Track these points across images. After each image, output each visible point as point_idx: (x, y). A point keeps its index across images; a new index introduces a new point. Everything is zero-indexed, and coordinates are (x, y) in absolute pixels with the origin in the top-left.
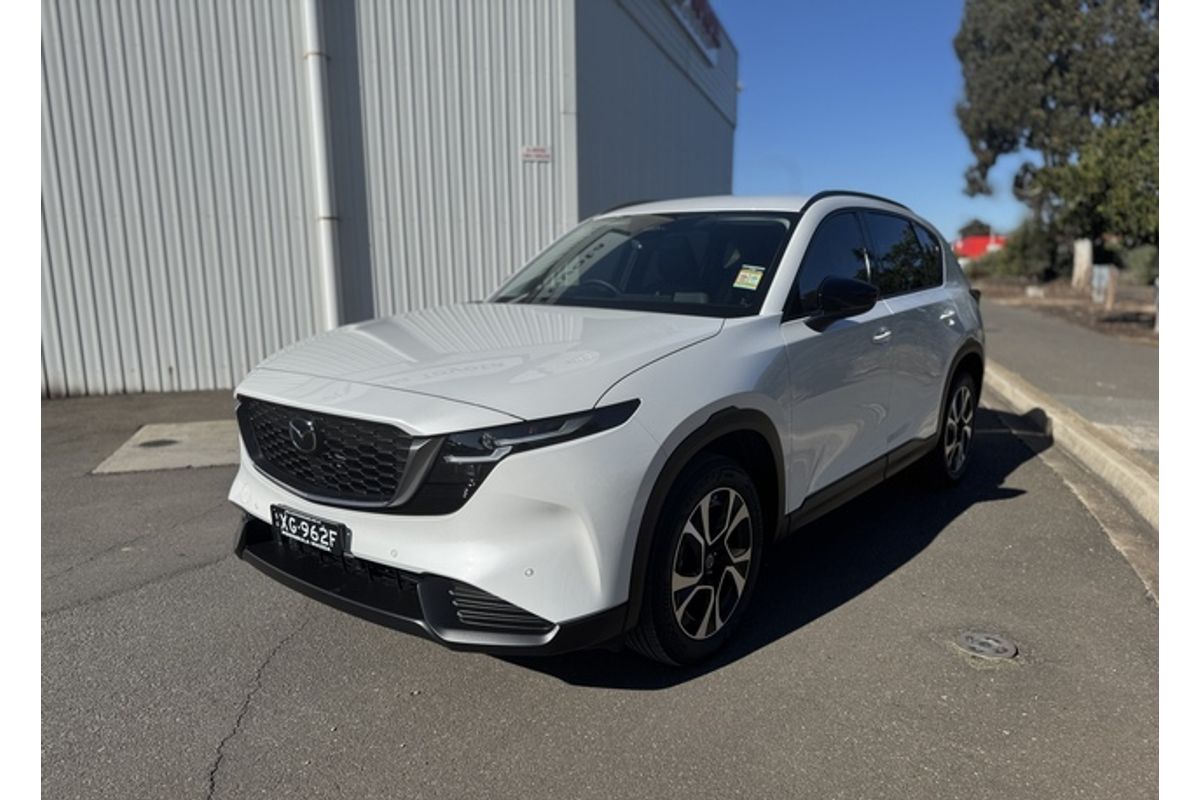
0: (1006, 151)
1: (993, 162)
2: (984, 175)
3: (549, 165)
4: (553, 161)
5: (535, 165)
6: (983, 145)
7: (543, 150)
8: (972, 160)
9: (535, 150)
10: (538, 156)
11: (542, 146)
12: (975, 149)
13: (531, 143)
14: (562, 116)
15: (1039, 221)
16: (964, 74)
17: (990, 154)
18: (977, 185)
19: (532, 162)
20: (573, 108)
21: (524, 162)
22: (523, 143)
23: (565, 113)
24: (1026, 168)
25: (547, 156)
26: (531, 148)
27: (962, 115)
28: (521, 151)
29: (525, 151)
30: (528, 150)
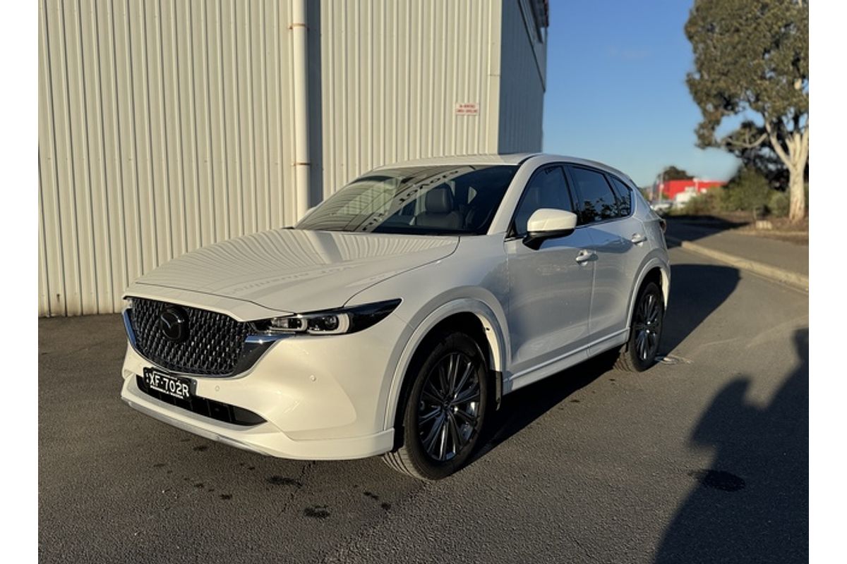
0: (728, 113)
1: (718, 122)
3: (477, 118)
4: (480, 115)
5: (465, 117)
6: (710, 107)
7: (472, 106)
8: (701, 119)
9: (465, 106)
10: (468, 111)
11: (471, 102)
12: (705, 112)
13: (463, 100)
14: (489, 77)
17: (717, 116)
18: (705, 142)
19: (463, 115)
20: (498, 72)
21: (457, 116)
22: (457, 101)
23: (491, 75)
25: (475, 111)
26: (463, 104)
28: (456, 107)
29: (458, 107)
30: (461, 106)
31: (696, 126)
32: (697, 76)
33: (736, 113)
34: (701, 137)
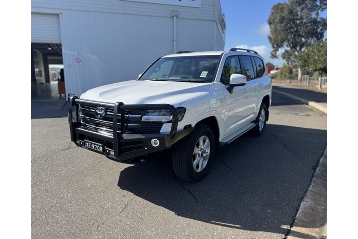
0: (281, 48)
1: (277, 50)
2: (276, 53)
6: (275, 46)
8: (273, 49)
12: (273, 47)
15: (288, 63)
16: (270, 28)
17: (277, 48)
18: (274, 56)
24: (286, 51)
27: (270, 38)
31: (271, 51)
32: (271, 36)
33: (283, 47)
34: (273, 55)
